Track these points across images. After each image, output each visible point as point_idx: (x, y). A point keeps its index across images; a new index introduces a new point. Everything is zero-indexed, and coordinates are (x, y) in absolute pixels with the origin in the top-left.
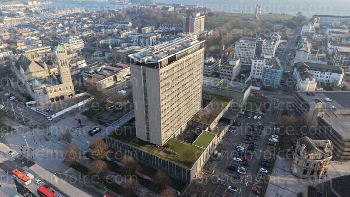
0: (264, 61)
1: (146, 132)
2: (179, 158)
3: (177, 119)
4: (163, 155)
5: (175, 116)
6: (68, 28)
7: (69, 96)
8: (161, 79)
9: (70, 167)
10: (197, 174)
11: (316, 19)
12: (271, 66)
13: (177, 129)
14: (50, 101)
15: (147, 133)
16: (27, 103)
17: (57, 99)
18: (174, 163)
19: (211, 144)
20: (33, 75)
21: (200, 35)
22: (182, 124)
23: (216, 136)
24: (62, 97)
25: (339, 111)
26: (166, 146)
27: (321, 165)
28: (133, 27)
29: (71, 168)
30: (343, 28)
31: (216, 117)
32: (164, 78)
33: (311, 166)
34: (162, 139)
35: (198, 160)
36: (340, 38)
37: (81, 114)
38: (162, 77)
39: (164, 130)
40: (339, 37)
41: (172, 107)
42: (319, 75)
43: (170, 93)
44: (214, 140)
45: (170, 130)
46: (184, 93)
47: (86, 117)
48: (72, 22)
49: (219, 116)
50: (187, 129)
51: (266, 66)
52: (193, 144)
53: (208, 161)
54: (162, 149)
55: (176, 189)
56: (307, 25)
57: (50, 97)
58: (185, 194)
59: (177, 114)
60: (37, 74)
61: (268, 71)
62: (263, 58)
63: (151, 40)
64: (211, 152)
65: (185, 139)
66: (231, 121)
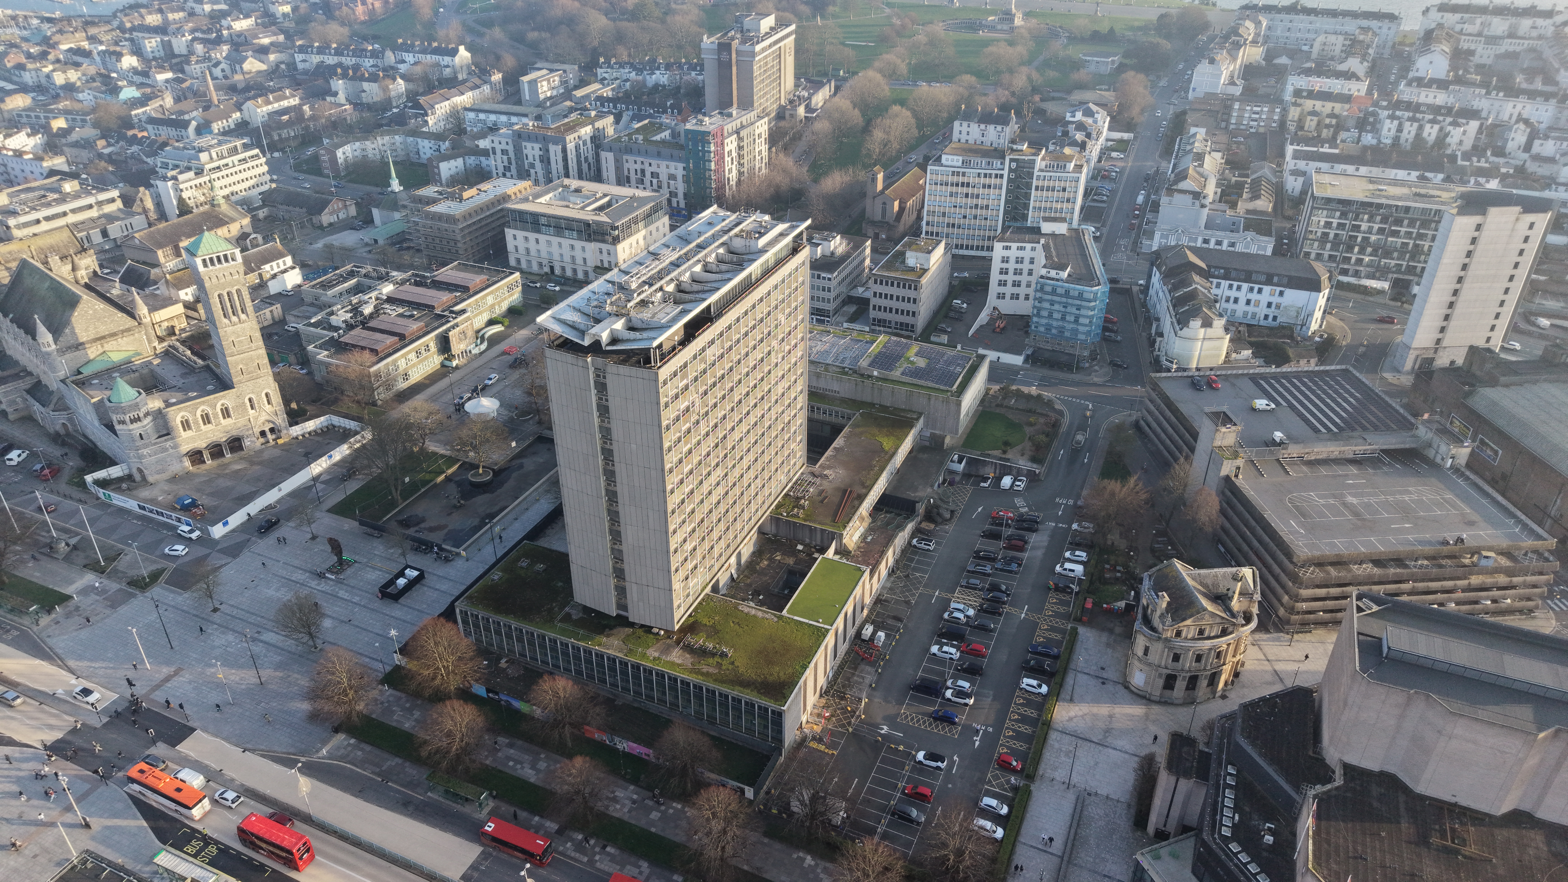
0: (1039, 247)
1: (612, 582)
2: (741, 670)
3: (722, 526)
4: (679, 661)
5: (714, 517)
6: (169, 75)
7: (263, 434)
8: (663, 400)
9: (336, 730)
10: (804, 719)
11: (1249, 29)
12: (1065, 275)
13: (723, 559)
14: (187, 463)
15: (617, 588)
16: (89, 478)
17: (216, 450)
18: (725, 689)
19: (849, 608)
20: (93, 352)
21: (780, 115)
22: (739, 540)
23: (867, 574)
24: (236, 444)
25: (1294, 450)
26: (691, 627)
27: (1218, 655)
28: (480, 72)
29: (341, 737)
30: (1349, 76)
31: (861, 498)
32: (672, 393)
33: (1188, 662)
34: (675, 605)
35: (809, 673)
36: (1334, 121)
37: (329, 511)
38: (667, 392)
39: (681, 574)
40: (1330, 116)
41: (705, 488)
42: (1242, 296)
43: (694, 441)
44: (858, 591)
45: (701, 569)
46: (744, 427)
47: (356, 524)
48: (180, 44)
49: (872, 493)
50: (758, 553)
51: (1044, 272)
52: (785, 612)
53: (841, 667)
54: (678, 642)
55: (737, 779)
56: (1212, 61)
57: (185, 448)
58: (768, 793)
59: (722, 508)
60: (109, 345)
61: (1054, 292)
62: (1036, 231)
63: (571, 146)
64: (851, 632)
65: (756, 593)
66: (918, 506)
